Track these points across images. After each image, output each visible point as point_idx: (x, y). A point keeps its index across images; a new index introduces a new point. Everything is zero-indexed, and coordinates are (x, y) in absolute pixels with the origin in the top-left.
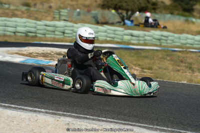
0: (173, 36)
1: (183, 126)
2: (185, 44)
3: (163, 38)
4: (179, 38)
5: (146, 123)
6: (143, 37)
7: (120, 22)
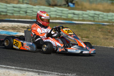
0: (103, 14)
2: (111, 20)
3: (96, 15)
4: (107, 16)
6: (82, 15)
7: (65, 5)
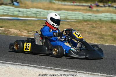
0: (44, 12)
1: (57, 66)
3: (38, 13)
5: (35, 65)
6: (26, 12)
7: (10, 3)
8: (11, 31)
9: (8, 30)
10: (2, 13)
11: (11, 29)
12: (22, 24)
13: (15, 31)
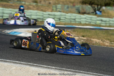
8: (93, 41)
9: (91, 40)
10: (85, 22)
11: (93, 38)
12: (104, 34)
13: (98, 41)
